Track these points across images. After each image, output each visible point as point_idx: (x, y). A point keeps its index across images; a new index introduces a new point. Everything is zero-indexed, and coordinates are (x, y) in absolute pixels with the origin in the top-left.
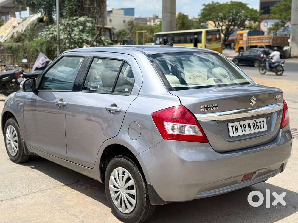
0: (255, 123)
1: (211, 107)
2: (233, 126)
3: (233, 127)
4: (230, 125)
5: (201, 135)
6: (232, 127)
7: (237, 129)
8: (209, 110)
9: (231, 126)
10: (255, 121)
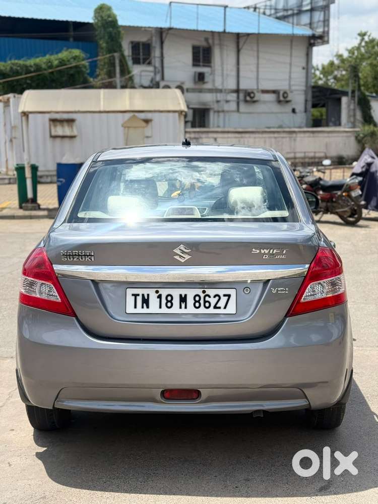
0: (202, 295)
1: (79, 255)
2: (138, 295)
3: (138, 297)
4: (130, 292)
5: (59, 300)
6: (136, 296)
7: (146, 302)
8: (75, 259)
9: (133, 295)
10: (204, 292)
